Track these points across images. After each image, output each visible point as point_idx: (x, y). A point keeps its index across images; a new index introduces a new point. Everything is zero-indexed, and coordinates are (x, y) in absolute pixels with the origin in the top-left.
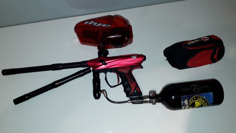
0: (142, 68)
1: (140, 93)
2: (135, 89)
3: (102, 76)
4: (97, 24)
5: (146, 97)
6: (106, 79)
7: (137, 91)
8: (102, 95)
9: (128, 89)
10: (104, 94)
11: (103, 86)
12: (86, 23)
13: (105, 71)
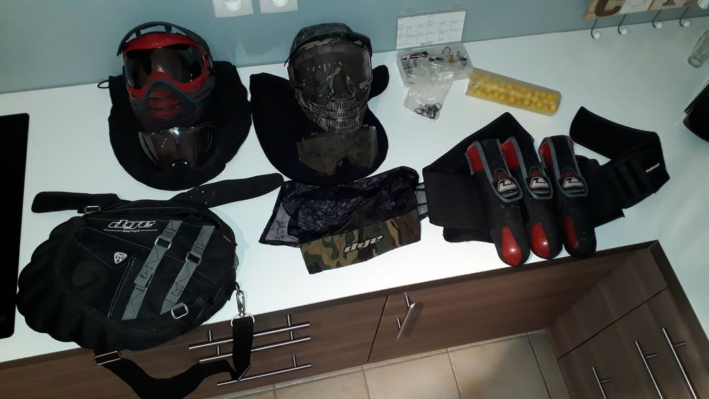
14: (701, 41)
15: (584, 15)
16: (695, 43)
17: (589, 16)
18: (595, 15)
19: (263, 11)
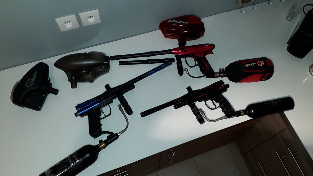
0: (213, 53)
1: (212, 70)
2: (209, 68)
3: (183, 60)
4: (178, 22)
5: (217, 73)
6: (186, 62)
7: (210, 69)
8: (185, 72)
9: (203, 68)
10: (186, 71)
11: (185, 66)
12: (170, 21)
13: (185, 56)
14: (291, 9)
15: (236, 4)
16: (289, 10)
17: (239, 4)
18: (241, 3)
19: (84, 25)
